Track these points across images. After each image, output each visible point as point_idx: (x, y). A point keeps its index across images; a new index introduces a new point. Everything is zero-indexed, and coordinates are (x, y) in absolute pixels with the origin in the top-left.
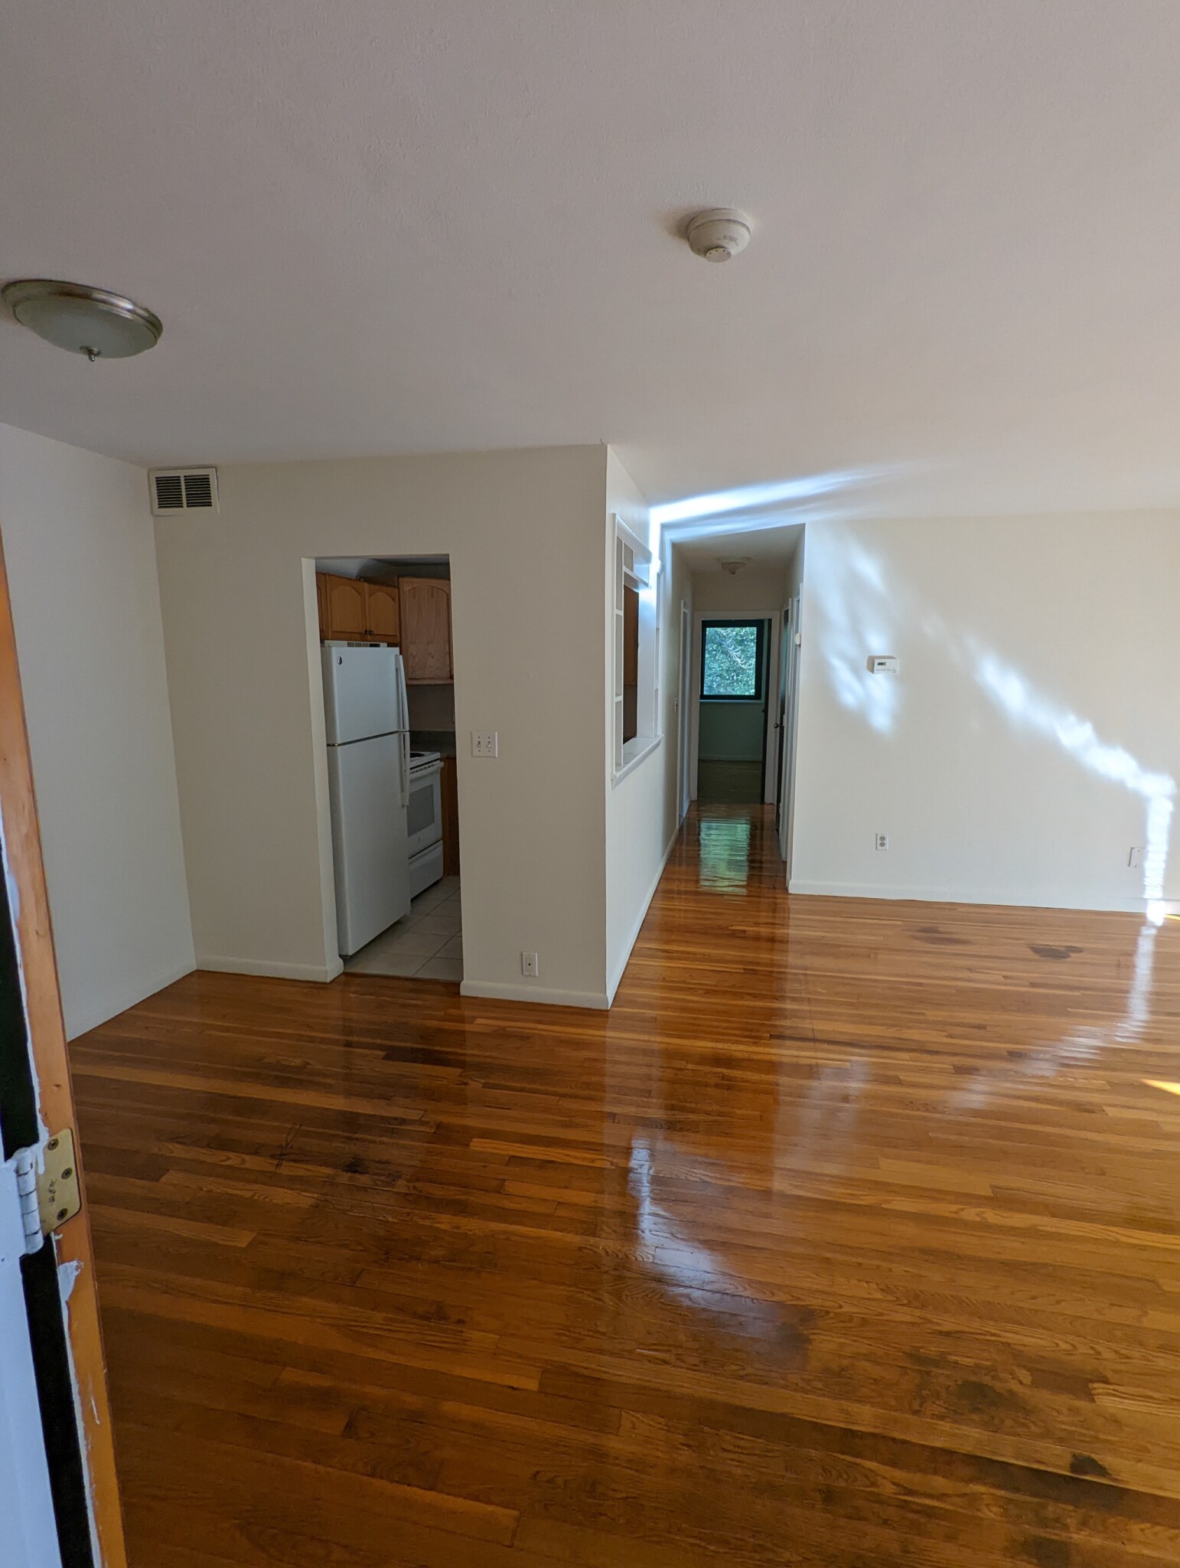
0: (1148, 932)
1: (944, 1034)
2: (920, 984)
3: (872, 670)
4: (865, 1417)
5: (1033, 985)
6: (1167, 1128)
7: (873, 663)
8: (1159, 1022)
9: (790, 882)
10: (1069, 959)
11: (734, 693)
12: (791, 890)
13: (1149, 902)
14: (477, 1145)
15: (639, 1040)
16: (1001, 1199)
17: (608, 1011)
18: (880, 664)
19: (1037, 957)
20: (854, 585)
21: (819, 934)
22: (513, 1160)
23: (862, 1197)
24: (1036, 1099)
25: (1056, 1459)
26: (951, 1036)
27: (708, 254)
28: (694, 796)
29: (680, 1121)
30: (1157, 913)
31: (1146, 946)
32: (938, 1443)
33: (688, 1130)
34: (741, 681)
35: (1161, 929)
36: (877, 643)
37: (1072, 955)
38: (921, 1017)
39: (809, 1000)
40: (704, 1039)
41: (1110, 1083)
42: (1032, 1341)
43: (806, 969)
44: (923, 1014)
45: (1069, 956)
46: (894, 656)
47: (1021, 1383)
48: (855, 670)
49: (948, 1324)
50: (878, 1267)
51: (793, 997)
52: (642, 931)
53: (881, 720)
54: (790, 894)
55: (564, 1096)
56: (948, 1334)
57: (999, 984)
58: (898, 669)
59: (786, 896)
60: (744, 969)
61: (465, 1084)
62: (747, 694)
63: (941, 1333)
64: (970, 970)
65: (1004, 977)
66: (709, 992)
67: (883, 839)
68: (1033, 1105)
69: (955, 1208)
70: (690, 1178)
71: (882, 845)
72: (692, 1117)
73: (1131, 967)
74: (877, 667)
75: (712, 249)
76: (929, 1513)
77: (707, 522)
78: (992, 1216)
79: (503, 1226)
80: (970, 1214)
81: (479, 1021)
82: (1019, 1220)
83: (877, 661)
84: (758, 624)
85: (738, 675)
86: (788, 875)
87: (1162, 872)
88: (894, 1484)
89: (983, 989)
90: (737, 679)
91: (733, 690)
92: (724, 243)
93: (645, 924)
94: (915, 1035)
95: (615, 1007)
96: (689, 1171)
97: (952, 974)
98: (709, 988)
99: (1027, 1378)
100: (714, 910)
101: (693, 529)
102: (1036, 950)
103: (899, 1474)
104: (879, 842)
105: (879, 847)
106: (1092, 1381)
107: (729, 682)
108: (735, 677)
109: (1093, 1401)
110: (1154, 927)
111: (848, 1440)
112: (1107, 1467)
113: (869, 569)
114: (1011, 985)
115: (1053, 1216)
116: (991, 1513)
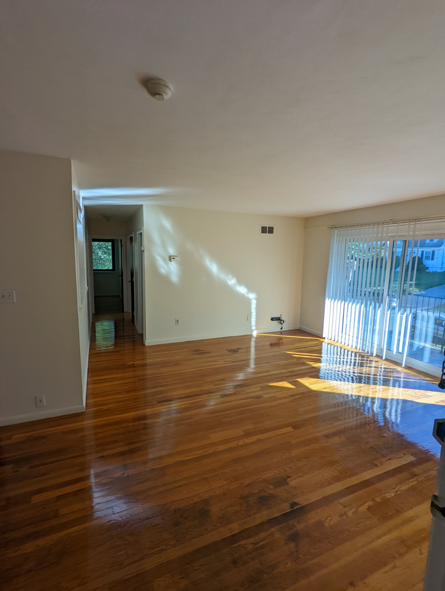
0: (253, 340)
1: (214, 385)
2: (201, 370)
3: (170, 260)
4: (235, 527)
5: (233, 362)
6: (278, 397)
7: (171, 258)
8: (258, 367)
9: (146, 342)
10: (239, 352)
11: (98, 269)
12: (146, 344)
13: (253, 330)
14: (36, 499)
15: (104, 420)
16: (248, 434)
17: (84, 412)
18: (173, 258)
19: (230, 353)
20: (162, 229)
21: (162, 359)
22: (59, 498)
23: (209, 451)
24: (246, 399)
25: (286, 508)
26: (216, 385)
27: (155, 96)
28: (94, 312)
29: (134, 448)
30: (255, 334)
31: (253, 344)
32: (258, 522)
33: (139, 450)
34: (101, 263)
35: (256, 338)
36: (172, 251)
37: (239, 350)
38: (205, 381)
39: (167, 385)
40: (132, 411)
41: (261, 388)
42: (269, 475)
43: (161, 373)
44: (205, 380)
45: (238, 351)
46: (177, 255)
47: (271, 489)
48: (165, 261)
49: (247, 481)
50: (222, 473)
51: (161, 385)
52: (89, 373)
53: (175, 278)
54: (146, 346)
55: (76, 457)
56: (249, 485)
57: (224, 364)
58: (179, 260)
59: (144, 347)
60: (138, 379)
61: (17, 471)
62: (104, 269)
63: (247, 486)
64: (214, 361)
65: (224, 362)
66: (128, 392)
67: (178, 321)
68: (246, 401)
69: (236, 442)
70: (146, 470)
71: (178, 323)
72: (139, 444)
73: (250, 351)
74: (172, 260)
75: (158, 94)
76: (263, 547)
77: (103, 199)
78: (247, 441)
79: (64, 532)
80: (241, 443)
81: (15, 437)
82: (254, 438)
83: (172, 257)
84: (112, 241)
85: (99, 261)
86: (144, 339)
87: (255, 321)
88: (251, 544)
89: (220, 367)
90: (99, 263)
91: (98, 267)
92: (163, 94)
93: (89, 370)
94: (205, 388)
95: (88, 409)
96: (145, 467)
97: (209, 364)
98: (126, 390)
99: (271, 487)
100: (117, 358)
101: (96, 201)
102: (230, 351)
103: (251, 540)
104: (177, 322)
105: (177, 324)
106: (287, 479)
107: (96, 264)
108: (98, 262)
109: (289, 484)
110: (254, 338)
111: (234, 538)
112: (297, 502)
113: (167, 224)
114: (227, 364)
115: (262, 433)
116: (277, 535)
